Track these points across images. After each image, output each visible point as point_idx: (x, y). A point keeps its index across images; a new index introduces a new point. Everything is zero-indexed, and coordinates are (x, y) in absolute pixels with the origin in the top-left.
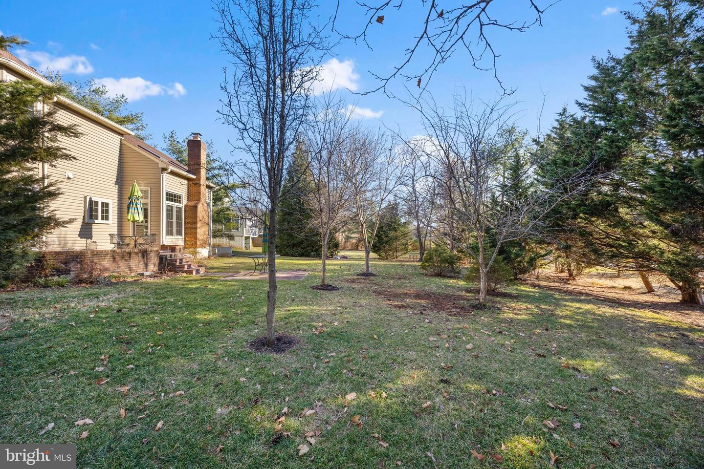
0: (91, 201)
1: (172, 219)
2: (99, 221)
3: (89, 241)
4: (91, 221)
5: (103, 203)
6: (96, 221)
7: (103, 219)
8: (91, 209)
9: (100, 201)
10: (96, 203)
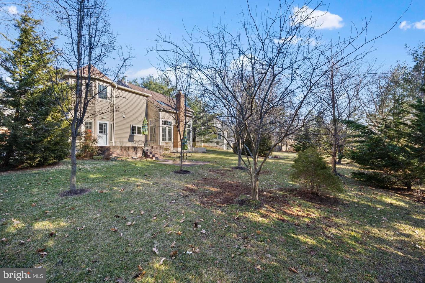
0: (133, 127)
1: (166, 133)
2: (136, 134)
3: (132, 143)
4: (133, 135)
5: (138, 127)
6: (135, 135)
7: (138, 134)
8: (133, 130)
9: (137, 126)
10: (135, 127)
